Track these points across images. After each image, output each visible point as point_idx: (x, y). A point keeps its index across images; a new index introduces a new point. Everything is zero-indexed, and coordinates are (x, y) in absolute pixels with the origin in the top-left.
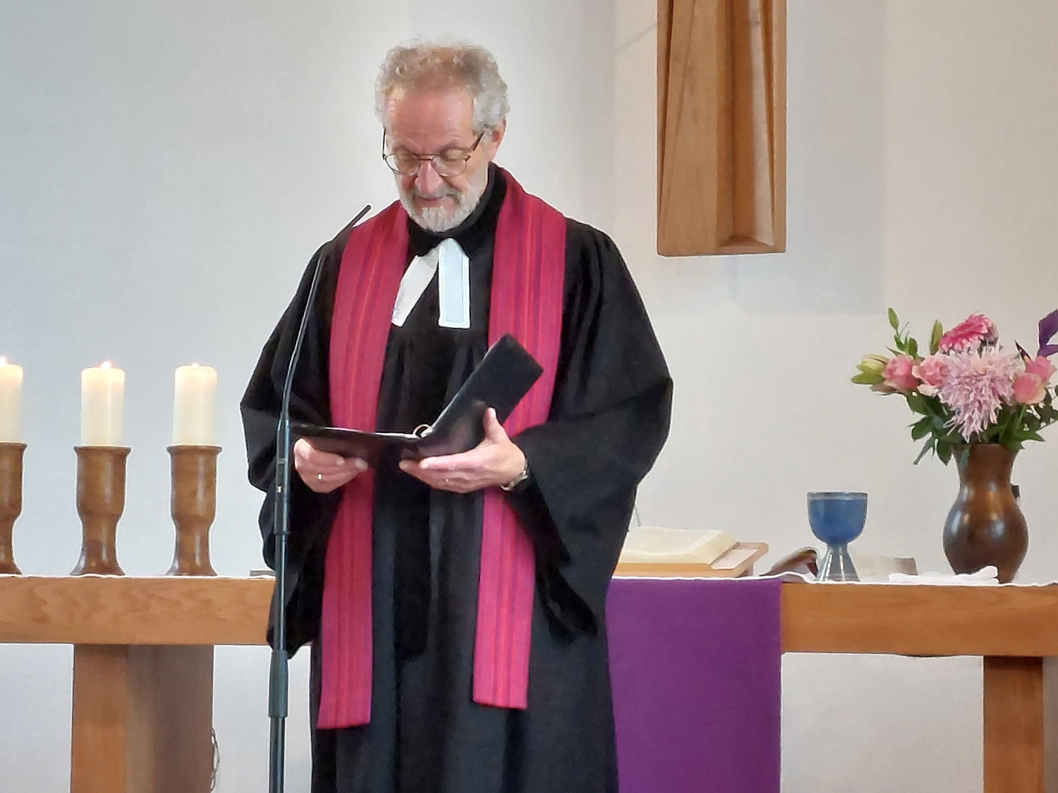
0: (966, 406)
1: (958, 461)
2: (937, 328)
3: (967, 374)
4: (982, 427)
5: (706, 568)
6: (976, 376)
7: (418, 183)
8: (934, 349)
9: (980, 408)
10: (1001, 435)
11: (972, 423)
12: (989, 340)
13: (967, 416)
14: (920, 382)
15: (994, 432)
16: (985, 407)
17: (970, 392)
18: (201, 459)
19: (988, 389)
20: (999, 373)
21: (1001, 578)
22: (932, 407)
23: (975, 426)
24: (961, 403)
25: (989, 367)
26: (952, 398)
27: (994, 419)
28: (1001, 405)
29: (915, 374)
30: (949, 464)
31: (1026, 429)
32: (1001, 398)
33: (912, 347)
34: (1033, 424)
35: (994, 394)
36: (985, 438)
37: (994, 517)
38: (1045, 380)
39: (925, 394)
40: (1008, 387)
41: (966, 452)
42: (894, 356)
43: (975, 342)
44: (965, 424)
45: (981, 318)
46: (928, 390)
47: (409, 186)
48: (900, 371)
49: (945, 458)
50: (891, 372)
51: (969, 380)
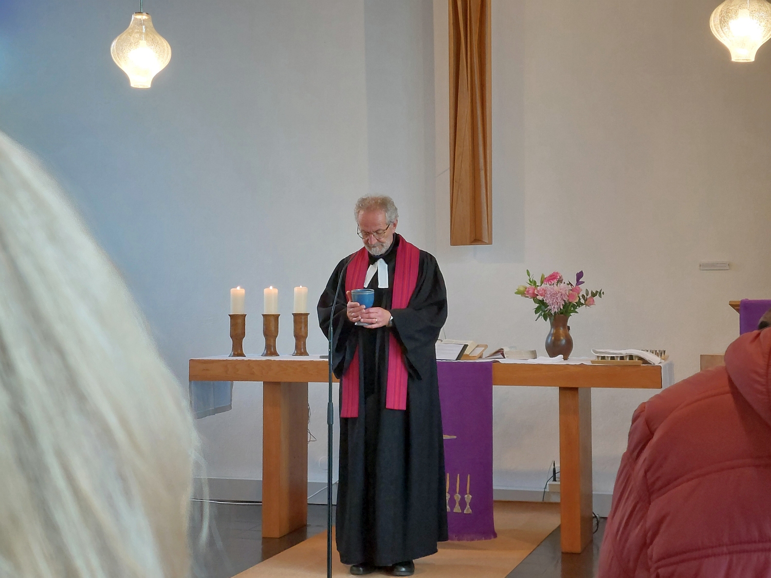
0: (553, 304)
1: (550, 319)
2: (543, 276)
3: (553, 292)
4: (558, 310)
6: (556, 294)
7: (369, 242)
8: (542, 283)
9: (557, 304)
10: (564, 312)
11: (554, 309)
12: (560, 281)
13: (553, 306)
14: (537, 295)
15: (562, 312)
16: (559, 304)
17: (554, 299)
18: (303, 317)
19: (560, 298)
20: (564, 293)
21: (565, 359)
22: (542, 303)
23: (556, 309)
24: (551, 302)
25: (560, 290)
26: (547, 301)
27: (562, 307)
28: (564, 303)
29: (536, 293)
31: (572, 309)
32: (564, 300)
33: (535, 283)
34: (574, 307)
35: (562, 299)
36: (559, 313)
37: (562, 338)
38: (579, 293)
40: (566, 297)
41: (553, 318)
42: (529, 286)
43: (556, 281)
44: (552, 309)
45: (557, 273)
46: (540, 298)
47: (366, 243)
48: (531, 292)
49: (546, 319)
50: (528, 292)
51: (554, 295)
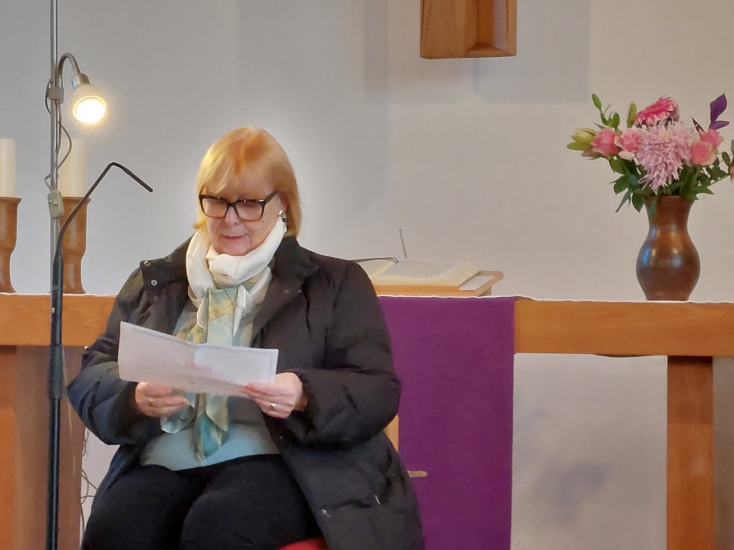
0: (656, 167)
1: (648, 207)
2: (632, 108)
3: (656, 142)
4: (667, 182)
5: (455, 289)
6: (664, 144)
8: (630, 123)
9: (666, 168)
10: (681, 189)
11: (659, 180)
12: (673, 117)
13: (656, 174)
14: (620, 149)
15: (677, 185)
16: (670, 168)
17: (659, 156)
19: (672, 153)
20: (681, 141)
22: (629, 167)
23: (662, 182)
24: (652, 165)
25: (673, 137)
26: (644, 160)
27: (676, 176)
28: (683, 166)
29: (616, 143)
30: (641, 211)
31: (700, 185)
32: (682, 161)
33: (614, 122)
34: (706, 181)
35: (677, 157)
36: (669, 192)
37: (675, 251)
38: (715, 147)
39: (624, 158)
40: (688, 152)
41: (654, 203)
42: (601, 130)
43: (664, 116)
44: (654, 180)
45: (668, 100)
46: (626, 155)
48: (605, 141)
49: (638, 208)
50: (598, 141)
51: (659, 147)
